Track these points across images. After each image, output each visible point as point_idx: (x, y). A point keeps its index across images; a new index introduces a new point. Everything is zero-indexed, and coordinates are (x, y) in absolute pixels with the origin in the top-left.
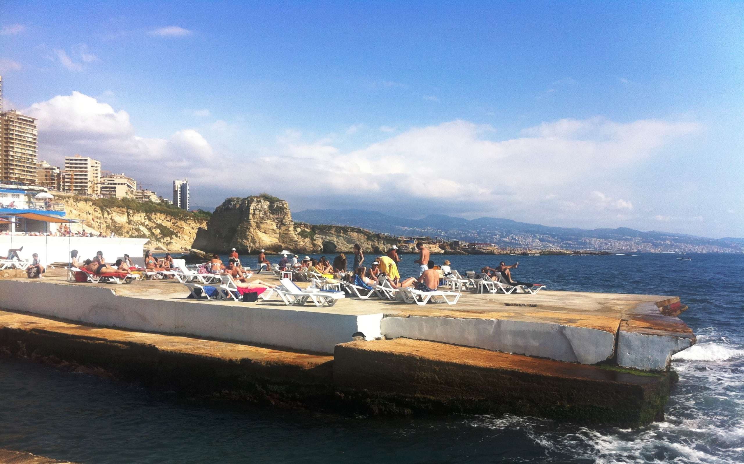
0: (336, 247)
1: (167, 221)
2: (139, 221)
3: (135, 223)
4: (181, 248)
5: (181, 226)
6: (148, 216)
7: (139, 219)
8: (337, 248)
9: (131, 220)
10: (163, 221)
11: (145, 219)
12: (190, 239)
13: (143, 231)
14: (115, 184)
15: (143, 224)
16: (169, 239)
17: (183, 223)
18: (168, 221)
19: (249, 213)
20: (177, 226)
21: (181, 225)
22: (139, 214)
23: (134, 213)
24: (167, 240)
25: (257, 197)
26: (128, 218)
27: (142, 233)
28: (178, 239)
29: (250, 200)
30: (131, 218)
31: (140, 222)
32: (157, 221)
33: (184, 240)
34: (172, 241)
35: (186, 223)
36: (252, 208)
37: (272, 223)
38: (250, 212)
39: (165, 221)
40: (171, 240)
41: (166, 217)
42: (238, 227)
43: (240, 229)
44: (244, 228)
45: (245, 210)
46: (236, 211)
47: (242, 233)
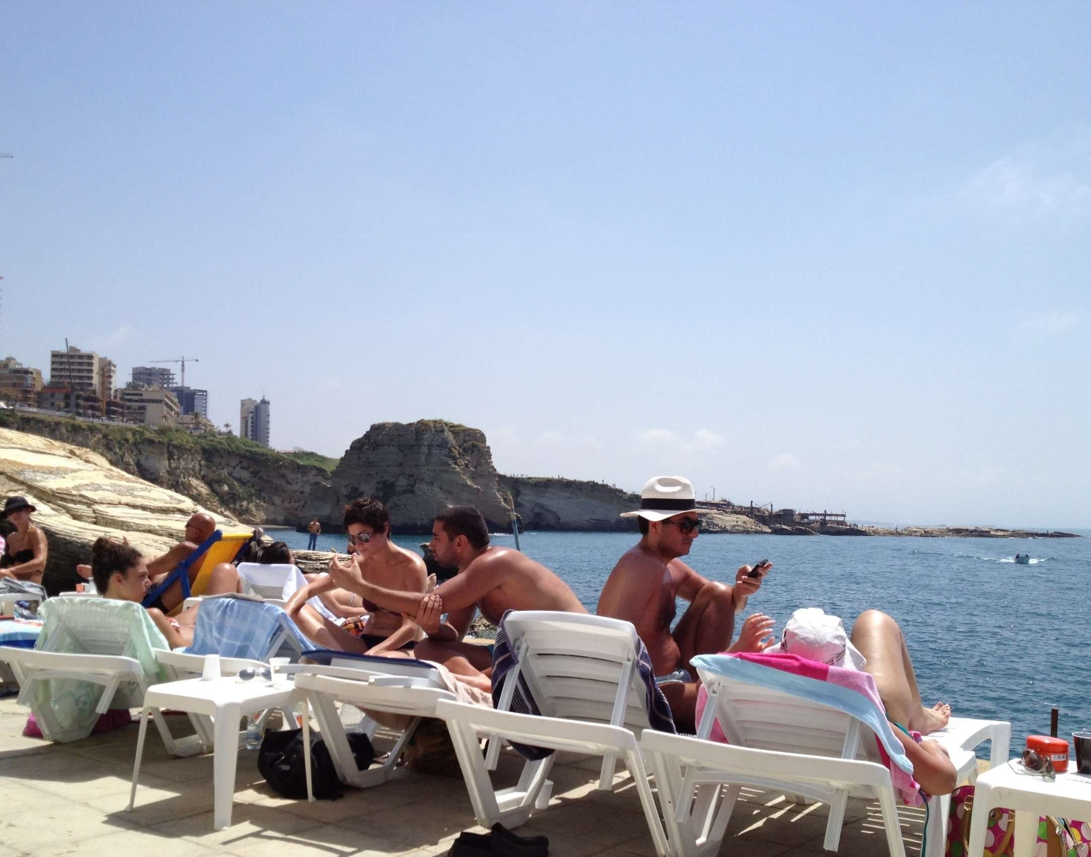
0: (559, 519)
1: (241, 468)
3: (181, 472)
5: (267, 479)
6: (205, 459)
7: (190, 464)
8: (561, 521)
9: (175, 468)
10: (234, 468)
11: (201, 465)
12: (283, 502)
13: (196, 488)
14: (142, 401)
15: (195, 475)
16: (244, 502)
18: (243, 468)
19: (419, 453)
20: (260, 478)
21: (268, 476)
22: (190, 456)
23: (181, 454)
24: (241, 505)
26: (170, 464)
30: (175, 463)
33: (273, 504)
39: (238, 468)
41: (241, 462)
42: (396, 480)
43: (402, 482)
44: (410, 483)
45: (411, 447)
46: (392, 448)
47: (404, 492)
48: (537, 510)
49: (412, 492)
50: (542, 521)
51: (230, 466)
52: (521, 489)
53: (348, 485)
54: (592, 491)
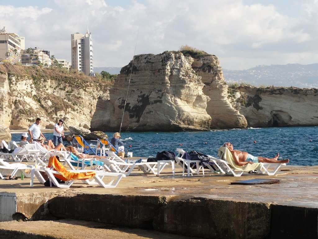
0: (291, 118)
2: (24, 90)
3: (19, 93)
4: (80, 126)
5: (79, 96)
6: (35, 83)
7: (24, 87)
8: (292, 120)
9: (14, 90)
11: (32, 88)
15: (28, 94)
16: (62, 113)
17: (81, 90)
18: (61, 89)
19: (165, 75)
21: (79, 94)
22: (24, 82)
23: (17, 80)
24: (61, 116)
25: (175, 53)
26: (10, 87)
27: (29, 107)
28: (75, 113)
29: (166, 57)
30: (14, 87)
31: (25, 92)
32: (47, 90)
33: (84, 114)
34: (67, 116)
35: (85, 90)
36: (168, 68)
37: (196, 86)
38: (167, 73)
40: (66, 114)
42: (150, 95)
43: (153, 96)
44: (159, 95)
45: (159, 70)
46: (147, 72)
47: (156, 102)
48: (274, 112)
49: (160, 102)
50: (279, 120)
51: (52, 88)
52: (262, 96)
53: (120, 98)
54: (315, 95)
